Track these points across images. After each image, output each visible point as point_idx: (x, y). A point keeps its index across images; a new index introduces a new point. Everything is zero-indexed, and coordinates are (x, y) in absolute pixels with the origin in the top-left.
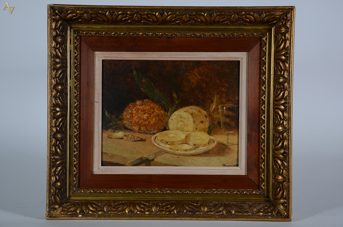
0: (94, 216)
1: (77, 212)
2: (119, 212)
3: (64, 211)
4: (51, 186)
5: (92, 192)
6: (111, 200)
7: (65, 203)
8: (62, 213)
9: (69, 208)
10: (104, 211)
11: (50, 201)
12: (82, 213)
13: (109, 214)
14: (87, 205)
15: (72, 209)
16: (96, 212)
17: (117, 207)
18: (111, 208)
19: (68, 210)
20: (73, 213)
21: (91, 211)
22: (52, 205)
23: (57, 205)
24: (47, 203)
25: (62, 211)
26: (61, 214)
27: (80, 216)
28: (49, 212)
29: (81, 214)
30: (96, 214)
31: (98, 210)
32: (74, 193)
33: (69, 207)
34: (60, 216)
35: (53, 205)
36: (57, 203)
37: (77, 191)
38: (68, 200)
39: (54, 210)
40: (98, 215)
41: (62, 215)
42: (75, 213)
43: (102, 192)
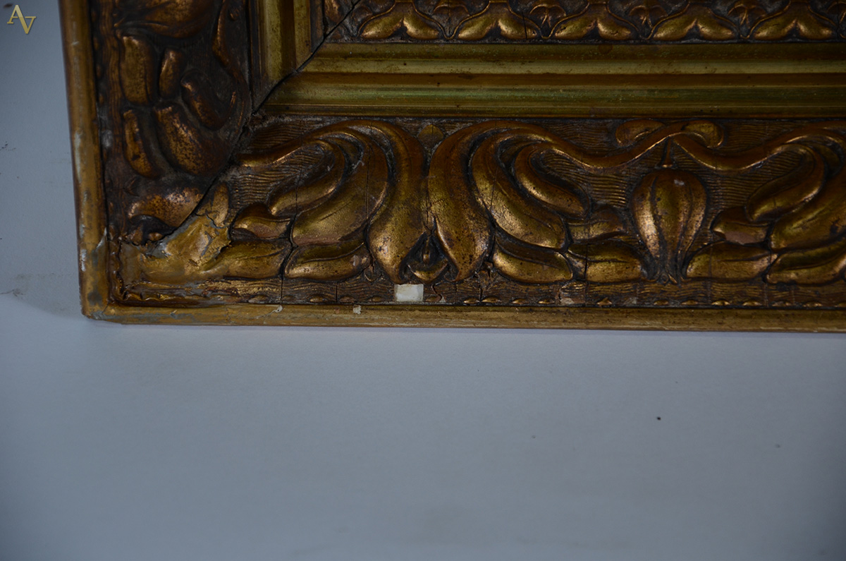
0: (549, 297)
1: (375, 261)
2: (793, 265)
3: (252, 240)
4: (104, 28)
5: (505, 37)
6: (701, 117)
7: (255, 156)
8: (235, 263)
9: (298, 217)
10: (633, 248)
11: (103, 159)
12: (428, 271)
13: (696, 279)
14: (471, 186)
15: (325, 227)
16: (559, 265)
17: (765, 208)
18: (712, 219)
19: (288, 231)
20: (341, 267)
21: (516, 249)
22: (133, 194)
23: (179, 186)
24: (83, 186)
25: (236, 241)
26: (228, 277)
27: (409, 293)
28: (107, 259)
29: (418, 281)
30: (562, 282)
31: (580, 235)
32: (329, 47)
33: (296, 209)
34: (215, 291)
35: (143, 192)
36: (175, 166)
37: (363, 26)
38: (279, 111)
39: (156, 243)
40: (579, 287)
41: (239, 286)
42: (360, 270)
43: (605, 40)
